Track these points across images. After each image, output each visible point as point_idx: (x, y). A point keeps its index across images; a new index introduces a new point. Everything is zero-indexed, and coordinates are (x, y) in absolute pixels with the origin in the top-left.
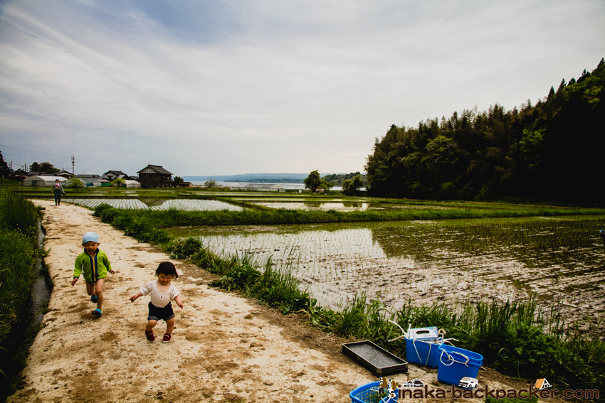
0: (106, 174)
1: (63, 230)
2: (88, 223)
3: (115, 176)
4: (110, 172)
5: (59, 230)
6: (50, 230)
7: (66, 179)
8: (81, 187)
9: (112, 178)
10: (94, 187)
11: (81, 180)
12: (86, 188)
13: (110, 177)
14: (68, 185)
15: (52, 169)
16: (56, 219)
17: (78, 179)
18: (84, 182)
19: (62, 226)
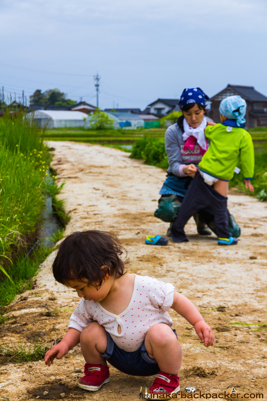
0: (152, 105)
1: (82, 170)
2: (123, 164)
3: (167, 109)
4: (159, 101)
5: (77, 170)
6: (63, 170)
7: (85, 115)
8: (111, 129)
9: (164, 112)
10: (133, 128)
11: (111, 117)
12: (119, 131)
13: (159, 110)
14: (89, 125)
15: (64, 101)
16: (72, 160)
17: (106, 114)
18: (115, 121)
19: (82, 166)
